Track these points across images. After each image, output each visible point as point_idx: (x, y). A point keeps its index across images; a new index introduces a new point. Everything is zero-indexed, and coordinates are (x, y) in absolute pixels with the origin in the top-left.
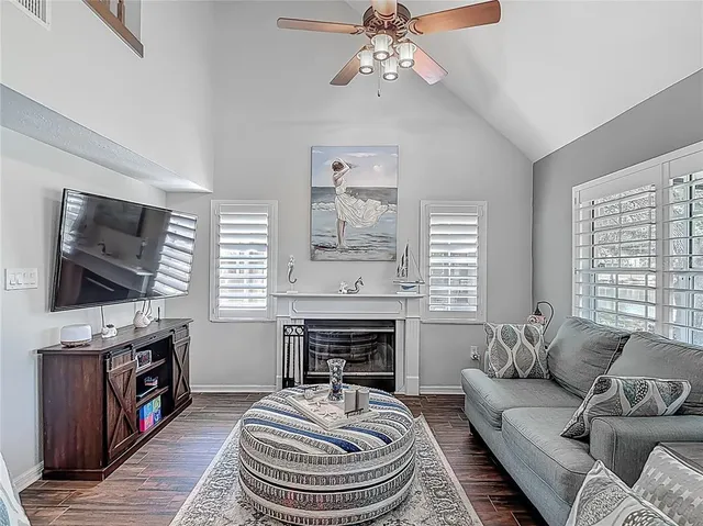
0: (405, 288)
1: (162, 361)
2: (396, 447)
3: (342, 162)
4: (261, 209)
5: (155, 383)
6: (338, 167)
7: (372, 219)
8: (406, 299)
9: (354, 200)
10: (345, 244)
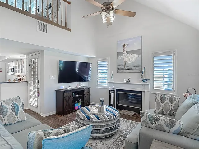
0: (144, 81)
1: (81, 95)
2: (101, 122)
3: (125, 44)
4: (106, 60)
5: (80, 100)
6: (124, 46)
7: (134, 60)
8: (145, 85)
9: (128, 55)
10: (126, 68)
